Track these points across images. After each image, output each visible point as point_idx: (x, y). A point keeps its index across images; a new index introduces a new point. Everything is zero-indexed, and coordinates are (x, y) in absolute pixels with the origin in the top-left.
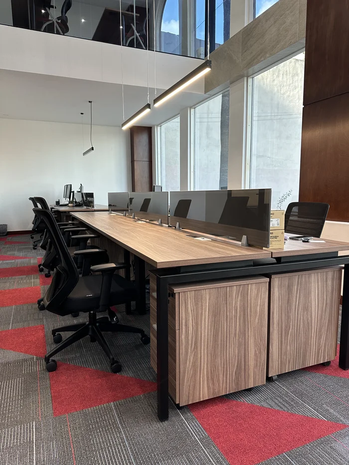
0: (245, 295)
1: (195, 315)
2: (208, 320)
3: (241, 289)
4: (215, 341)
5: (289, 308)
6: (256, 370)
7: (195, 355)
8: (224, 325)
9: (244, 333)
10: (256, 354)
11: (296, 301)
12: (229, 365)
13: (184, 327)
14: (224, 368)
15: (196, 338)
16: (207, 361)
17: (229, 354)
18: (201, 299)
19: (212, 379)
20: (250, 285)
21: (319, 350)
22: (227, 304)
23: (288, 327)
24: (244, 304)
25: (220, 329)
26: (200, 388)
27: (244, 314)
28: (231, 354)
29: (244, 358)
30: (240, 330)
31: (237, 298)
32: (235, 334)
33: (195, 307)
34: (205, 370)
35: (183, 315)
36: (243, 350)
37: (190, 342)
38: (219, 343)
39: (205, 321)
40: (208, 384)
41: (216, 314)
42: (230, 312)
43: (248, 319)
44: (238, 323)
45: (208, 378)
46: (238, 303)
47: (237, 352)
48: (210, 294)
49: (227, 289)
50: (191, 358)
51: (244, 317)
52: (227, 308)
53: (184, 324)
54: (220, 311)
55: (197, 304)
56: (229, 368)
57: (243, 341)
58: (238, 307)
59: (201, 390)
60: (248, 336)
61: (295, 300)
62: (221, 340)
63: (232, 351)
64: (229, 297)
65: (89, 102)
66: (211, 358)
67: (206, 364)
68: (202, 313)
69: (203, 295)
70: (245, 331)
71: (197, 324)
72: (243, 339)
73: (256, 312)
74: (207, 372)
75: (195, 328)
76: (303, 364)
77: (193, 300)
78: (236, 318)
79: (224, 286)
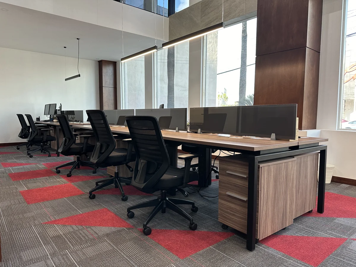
0: (287, 168)
1: (267, 182)
3: (286, 165)
4: (275, 197)
6: (290, 215)
8: (278, 188)
10: (290, 205)
13: (263, 189)
14: (277, 214)
17: (280, 205)
18: (270, 171)
19: (273, 222)
21: (310, 202)
22: (280, 174)
23: (299, 188)
24: (286, 174)
25: (277, 190)
30: (284, 190)
31: (284, 170)
32: (283, 193)
34: (270, 216)
35: (263, 181)
36: (285, 203)
37: (265, 199)
41: (276, 181)
42: (281, 179)
43: (288, 183)
44: (284, 186)
46: (284, 173)
47: (283, 204)
48: (274, 168)
49: (280, 165)
50: (265, 208)
51: (286, 182)
52: (280, 176)
53: (263, 187)
54: (277, 179)
55: (268, 175)
56: (280, 214)
58: (284, 176)
64: (281, 170)
65: (77, 39)
66: (273, 209)
67: (271, 212)
68: (270, 180)
69: (271, 169)
70: (286, 191)
71: (268, 186)
72: (286, 195)
75: (267, 190)
76: (304, 211)
77: (267, 172)
78: (283, 183)
79: (279, 163)
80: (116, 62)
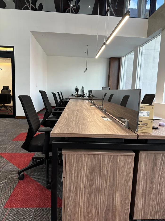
0: (115, 163)
1: (77, 170)
2: (86, 175)
3: (112, 157)
5: (153, 175)
6: (121, 214)
7: (76, 195)
8: (98, 180)
9: (112, 187)
10: (121, 203)
11: (159, 172)
12: (100, 206)
14: (96, 207)
15: (77, 185)
16: (84, 201)
17: (101, 199)
18: (81, 160)
19: (88, 213)
20: (119, 156)
22: (100, 166)
23: (151, 189)
24: (114, 168)
25: (95, 182)
26: (78, 216)
27: (114, 175)
28: (102, 199)
29: (112, 204)
30: (110, 185)
31: (108, 163)
32: (106, 188)
33: (76, 165)
34: (83, 206)
36: (112, 199)
37: (72, 187)
38: (94, 191)
39: (83, 175)
40: (84, 215)
41: (92, 172)
42: (102, 172)
43: (116, 179)
44: (108, 181)
45: (84, 211)
46: (110, 167)
47: (106, 199)
48: (88, 158)
49: (100, 156)
50: (72, 196)
52: (100, 169)
54: (95, 171)
55: (78, 163)
56: (100, 208)
57: (112, 193)
58: (109, 169)
59: (79, 218)
60: (116, 190)
61: (158, 170)
62: (95, 189)
63: (103, 197)
64: (102, 162)
65: (87, 46)
66: (87, 199)
67: (83, 202)
68: (81, 170)
69: (83, 158)
72: (112, 191)
73: (123, 175)
74: (84, 207)
75: (76, 179)
77: (76, 161)
78: (107, 177)
80: (120, 58)
